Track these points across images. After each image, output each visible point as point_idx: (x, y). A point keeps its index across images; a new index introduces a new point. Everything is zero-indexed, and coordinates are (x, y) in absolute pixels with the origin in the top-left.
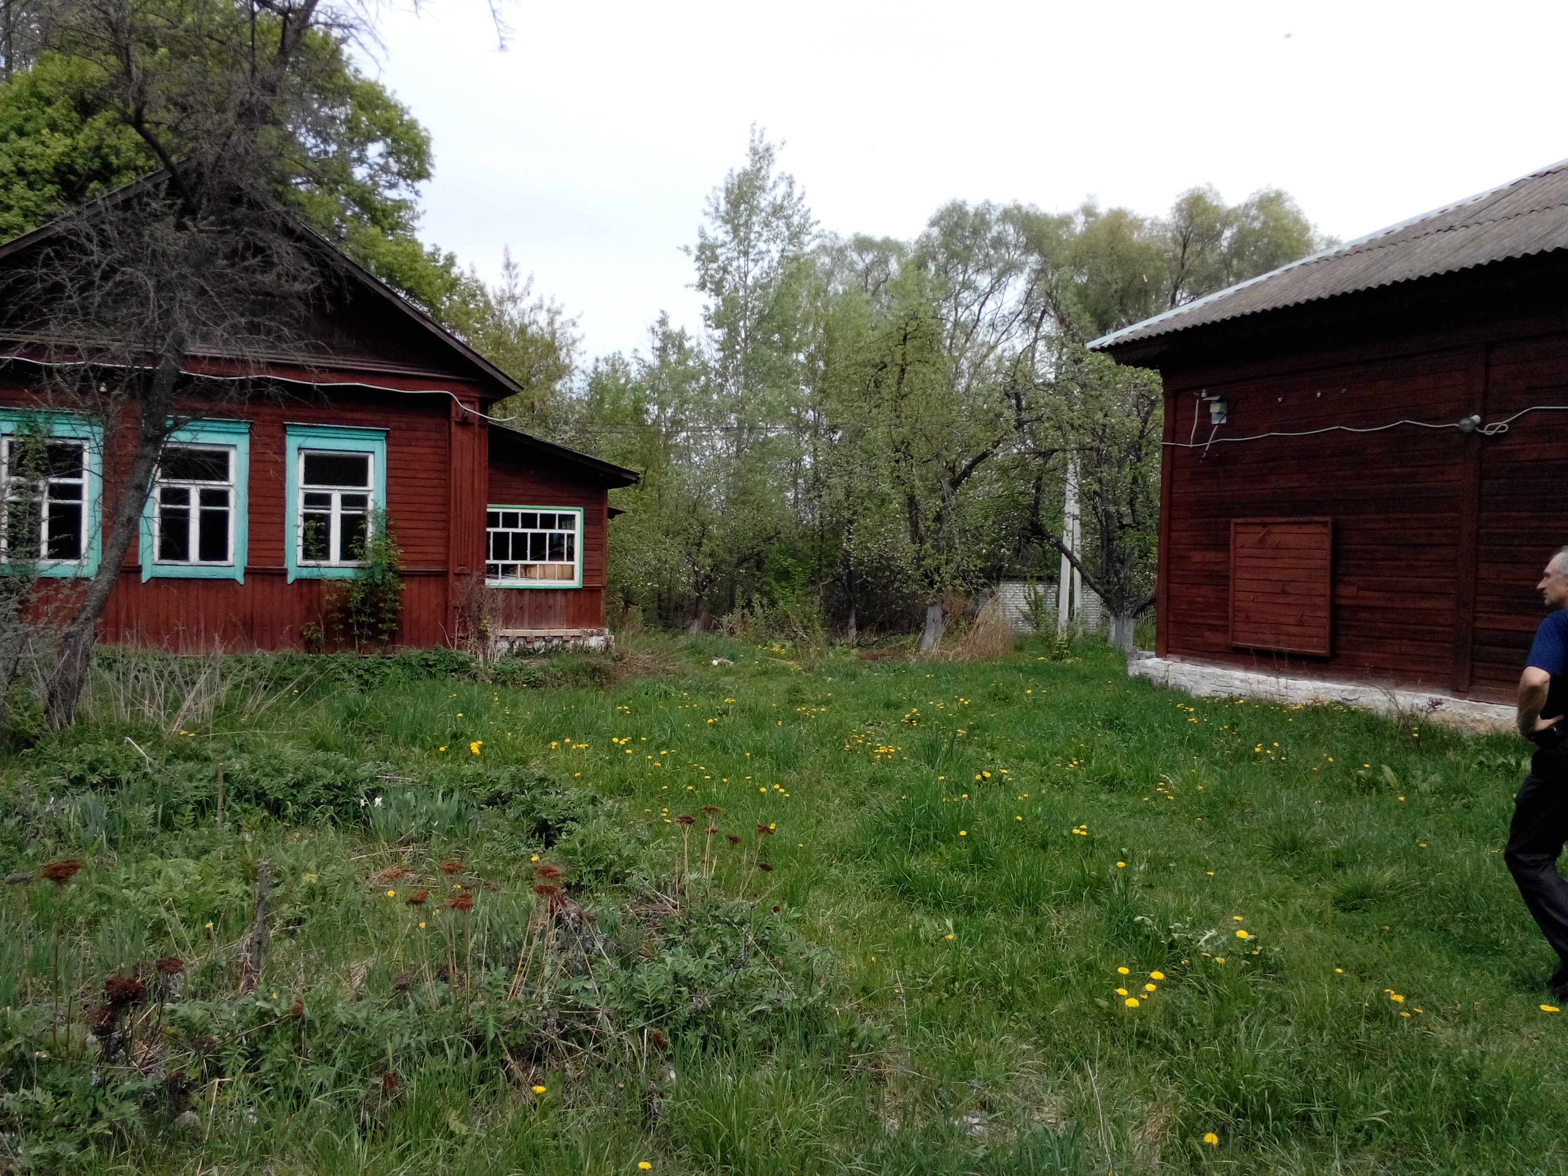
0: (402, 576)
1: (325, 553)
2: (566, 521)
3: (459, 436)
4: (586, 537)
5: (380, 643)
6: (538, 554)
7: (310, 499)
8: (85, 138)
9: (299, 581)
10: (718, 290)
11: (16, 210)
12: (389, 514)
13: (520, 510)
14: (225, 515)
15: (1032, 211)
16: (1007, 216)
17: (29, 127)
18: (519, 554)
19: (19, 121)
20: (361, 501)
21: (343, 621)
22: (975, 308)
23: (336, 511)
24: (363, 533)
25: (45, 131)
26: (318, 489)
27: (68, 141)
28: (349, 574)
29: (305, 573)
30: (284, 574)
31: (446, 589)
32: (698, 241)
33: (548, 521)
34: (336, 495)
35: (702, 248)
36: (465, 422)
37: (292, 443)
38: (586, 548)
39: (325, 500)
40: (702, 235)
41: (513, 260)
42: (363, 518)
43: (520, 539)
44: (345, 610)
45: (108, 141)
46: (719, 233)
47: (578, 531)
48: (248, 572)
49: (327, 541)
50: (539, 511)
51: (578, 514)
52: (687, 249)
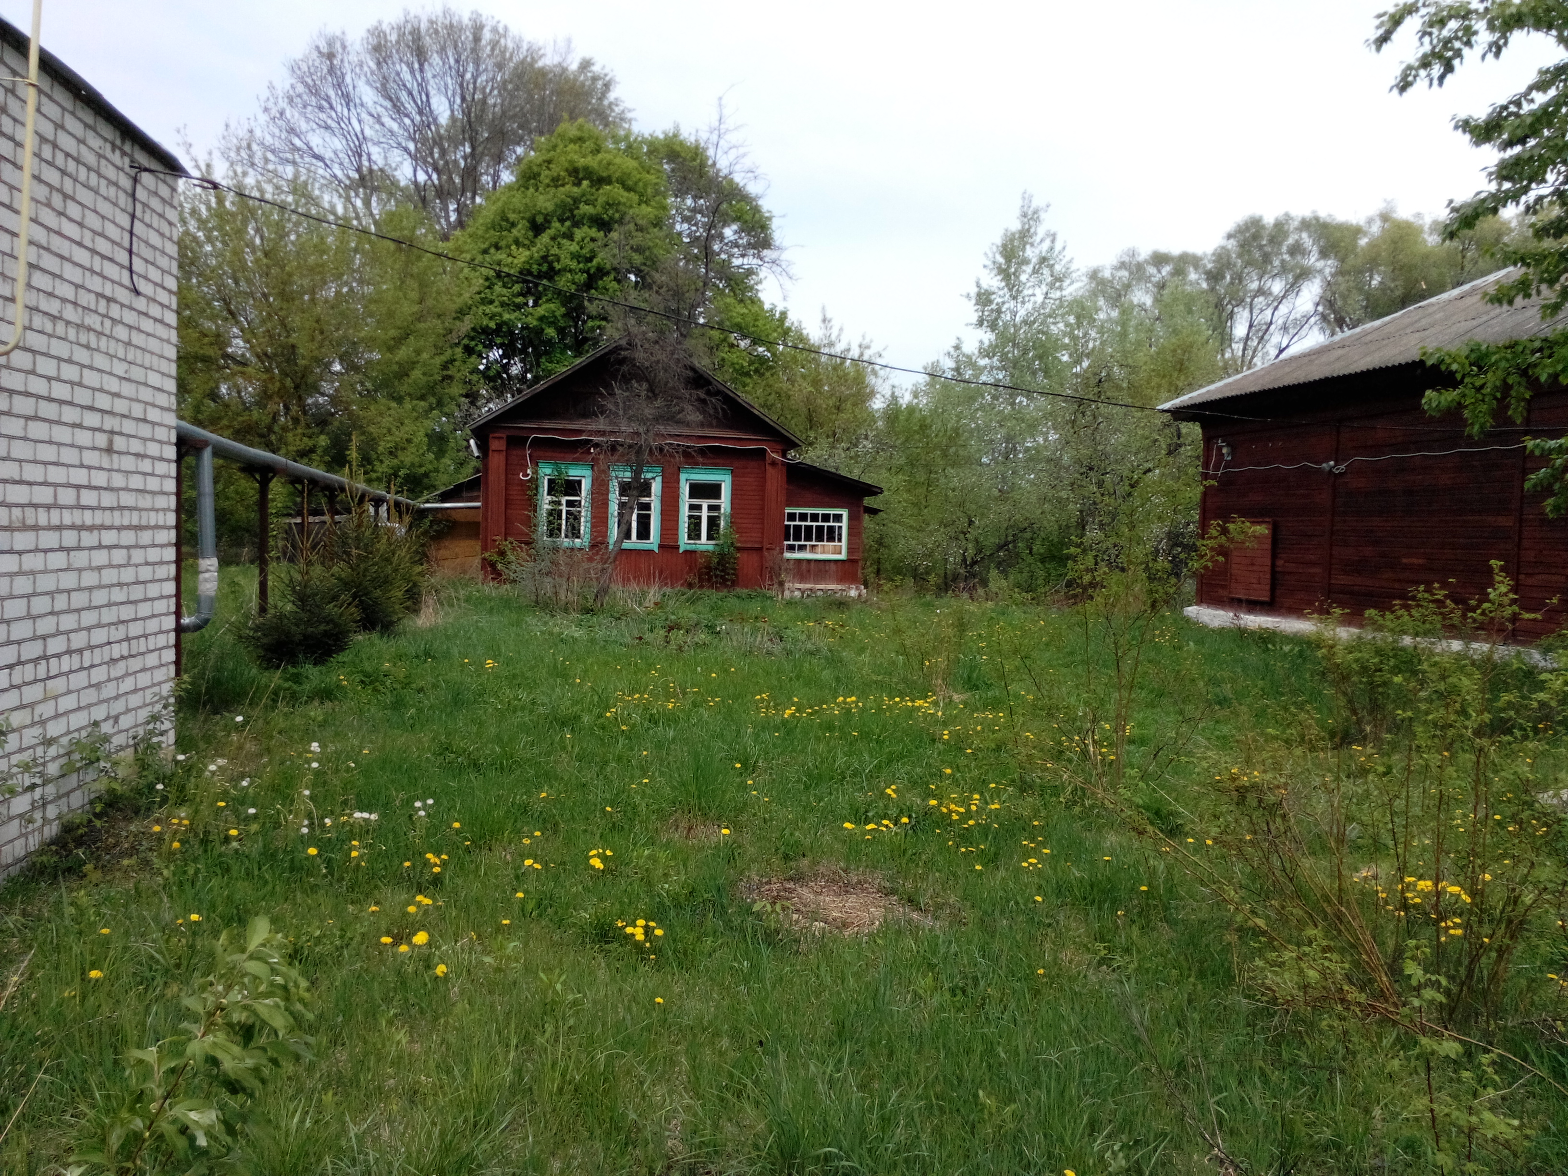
0: (739, 549)
1: (699, 537)
2: (838, 518)
3: (770, 471)
4: (850, 528)
5: (727, 586)
6: (820, 538)
7: (692, 507)
8: (537, 250)
9: (686, 552)
10: (993, 326)
11: (497, 303)
12: (732, 515)
13: (809, 511)
14: (649, 516)
15: (1328, 220)
16: (1305, 225)
17: (503, 243)
18: (808, 538)
19: (494, 240)
20: (717, 508)
21: (708, 574)
22: (1269, 312)
23: (705, 514)
24: (718, 525)
25: (513, 247)
26: (696, 501)
27: (527, 253)
28: (711, 548)
29: (689, 548)
30: (678, 547)
31: (762, 557)
32: (976, 290)
33: (826, 518)
34: (705, 504)
35: (979, 295)
36: (774, 463)
37: (683, 477)
38: (850, 534)
39: (699, 507)
40: (978, 285)
41: (828, 316)
42: (718, 517)
43: (809, 529)
44: (709, 568)
45: (552, 252)
46: (992, 282)
47: (844, 524)
48: (660, 546)
49: (700, 530)
50: (820, 511)
51: (845, 513)
52: (968, 296)
